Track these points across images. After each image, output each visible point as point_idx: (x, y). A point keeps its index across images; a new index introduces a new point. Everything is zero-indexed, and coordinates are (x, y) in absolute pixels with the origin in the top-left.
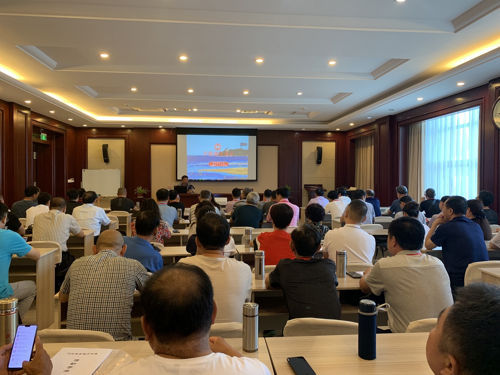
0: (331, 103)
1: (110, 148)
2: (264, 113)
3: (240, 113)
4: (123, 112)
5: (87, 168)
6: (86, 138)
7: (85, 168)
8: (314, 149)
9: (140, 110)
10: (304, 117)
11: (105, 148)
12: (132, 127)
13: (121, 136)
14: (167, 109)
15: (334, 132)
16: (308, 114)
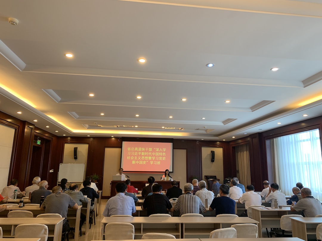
0: (222, 124)
1: (79, 149)
2: (179, 129)
3: (164, 129)
4: (90, 127)
5: (63, 163)
6: (64, 143)
7: (61, 163)
8: (209, 152)
9: (102, 126)
10: (204, 132)
11: (76, 150)
12: (94, 137)
13: (86, 142)
14: (119, 126)
15: (221, 142)
16: (206, 130)
